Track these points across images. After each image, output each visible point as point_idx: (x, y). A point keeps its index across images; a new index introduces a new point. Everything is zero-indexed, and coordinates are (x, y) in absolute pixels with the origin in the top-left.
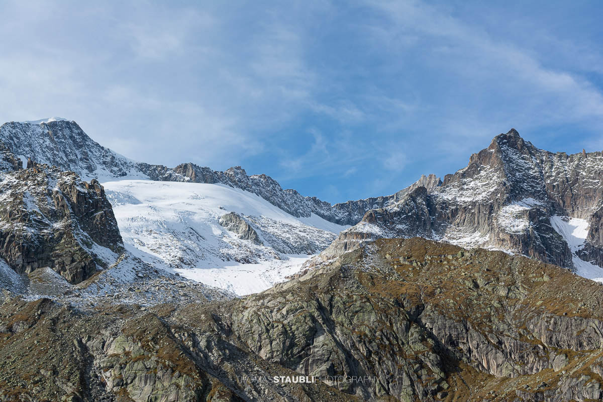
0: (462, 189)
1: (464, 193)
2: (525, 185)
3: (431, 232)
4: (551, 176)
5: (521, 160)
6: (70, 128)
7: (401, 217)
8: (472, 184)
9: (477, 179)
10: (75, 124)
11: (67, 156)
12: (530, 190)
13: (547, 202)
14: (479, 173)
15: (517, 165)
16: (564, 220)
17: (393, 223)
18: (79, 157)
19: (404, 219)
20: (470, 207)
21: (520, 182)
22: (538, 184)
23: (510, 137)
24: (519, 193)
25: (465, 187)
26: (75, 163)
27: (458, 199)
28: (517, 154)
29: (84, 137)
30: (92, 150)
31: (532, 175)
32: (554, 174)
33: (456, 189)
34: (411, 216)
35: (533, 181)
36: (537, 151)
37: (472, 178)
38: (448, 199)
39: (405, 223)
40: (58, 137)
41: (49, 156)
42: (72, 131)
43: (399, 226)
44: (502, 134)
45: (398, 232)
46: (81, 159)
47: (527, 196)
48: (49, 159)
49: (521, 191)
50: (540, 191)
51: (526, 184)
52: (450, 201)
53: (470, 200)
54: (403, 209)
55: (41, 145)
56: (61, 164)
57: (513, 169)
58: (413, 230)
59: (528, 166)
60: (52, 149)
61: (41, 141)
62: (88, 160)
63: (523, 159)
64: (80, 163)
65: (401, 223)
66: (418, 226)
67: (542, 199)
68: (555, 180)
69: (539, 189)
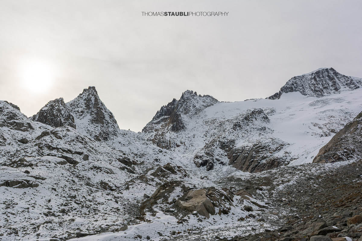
6: (328, 72)
10: (332, 69)
11: (323, 86)
18: (330, 85)
26: (327, 88)
29: (336, 74)
30: (340, 79)
40: (320, 78)
41: (312, 88)
42: (329, 73)
46: (332, 86)
48: (312, 90)
55: (309, 84)
56: (318, 91)
60: (315, 85)
61: (310, 82)
62: (335, 85)
64: (331, 88)
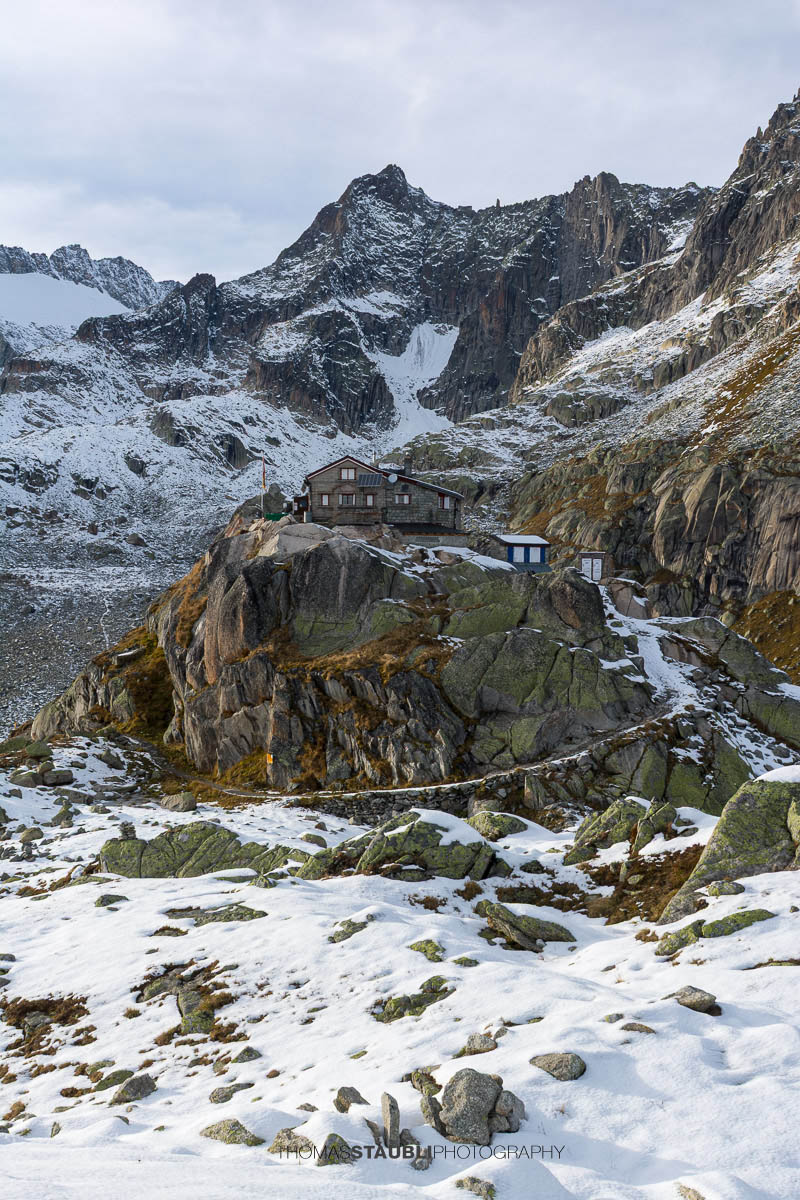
0: (278, 277)
1: (279, 284)
2: (382, 270)
3: (206, 356)
4: (435, 250)
5: (392, 223)
7: (150, 329)
8: (296, 269)
9: (307, 258)
12: (388, 277)
13: (416, 299)
14: (314, 247)
15: (380, 232)
16: (438, 331)
17: (131, 340)
19: (155, 333)
20: (277, 310)
21: (374, 262)
22: (410, 265)
23: (383, 180)
24: (363, 284)
25: (285, 273)
27: (265, 296)
28: (389, 210)
31: (402, 248)
32: (439, 247)
33: (269, 279)
34: (170, 328)
35: (400, 261)
36: (428, 203)
37: (301, 257)
38: (247, 296)
39: (156, 341)
43: (141, 347)
44: (369, 176)
45: (134, 357)
47: (380, 289)
49: (371, 279)
50: (409, 278)
51: (385, 266)
52: (251, 299)
53: (280, 296)
54: (156, 316)
57: (368, 239)
58: (169, 352)
59: (402, 233)
63: (397, 220)
65: (147, 340)
66: (183, 345)
67: (409, 293)
68: (436, 259)
69: (409, 275)
